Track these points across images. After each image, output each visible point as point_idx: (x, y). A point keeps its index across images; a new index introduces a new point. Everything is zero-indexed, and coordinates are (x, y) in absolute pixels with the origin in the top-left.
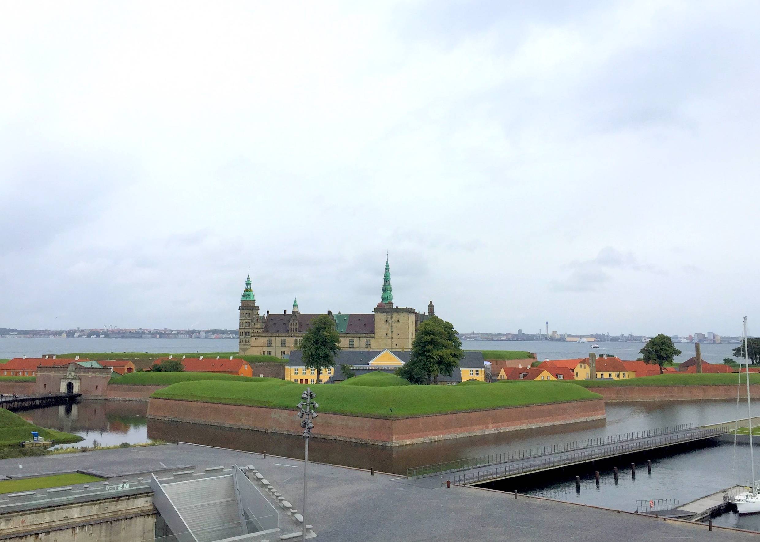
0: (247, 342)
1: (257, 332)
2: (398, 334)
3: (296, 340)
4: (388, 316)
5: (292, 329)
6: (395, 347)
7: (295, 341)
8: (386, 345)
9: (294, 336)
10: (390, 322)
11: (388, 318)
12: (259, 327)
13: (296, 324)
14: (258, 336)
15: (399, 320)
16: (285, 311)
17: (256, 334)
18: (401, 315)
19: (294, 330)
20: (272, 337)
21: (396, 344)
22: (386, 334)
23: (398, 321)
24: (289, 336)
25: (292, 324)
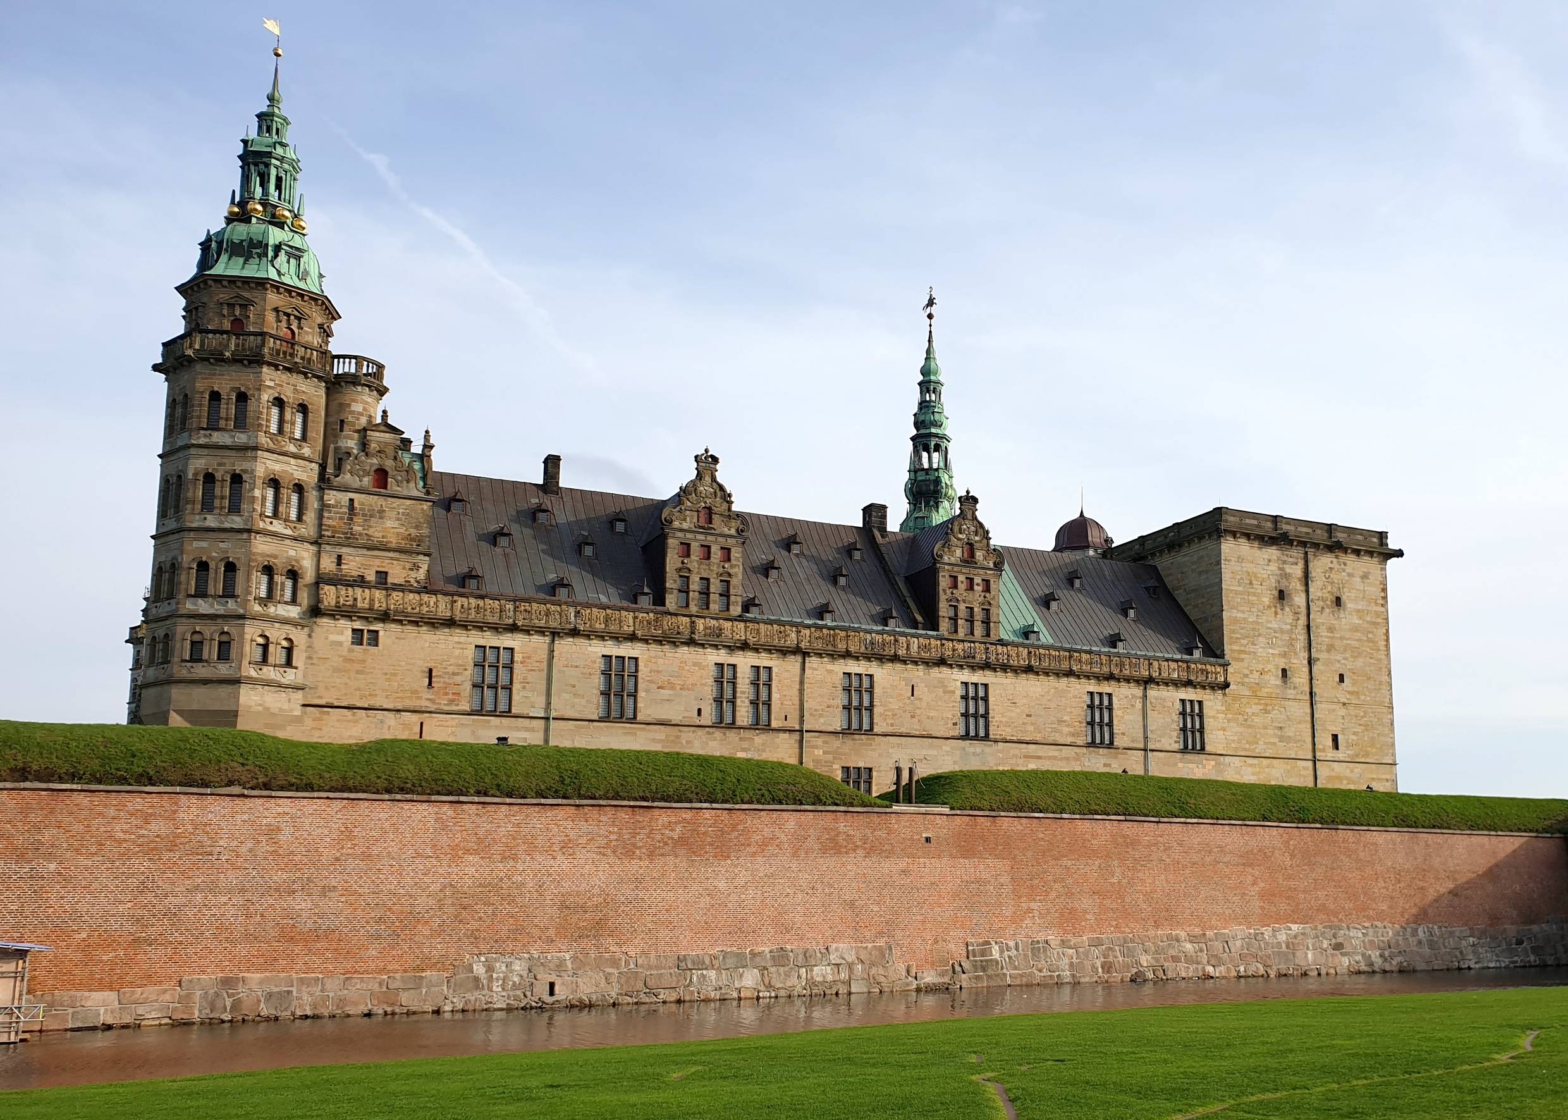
0: (277, 654)
1: (371, 577)
2: (1341, 678)
3: (724, 677)
4: (1288, 569)
5: (695, 585)
6: (1331, 754)
7: (719, 681)
8: (1288, 740)
9: (714, 641)
10: (1299, 600)
11: (1287, 576)
12: (394, 541)
13: (727, 551)
14: (385, 617)
15: (1344, 598)
16: (552, 463)
17: (362, 597)
18: (1349, 570)
19: (706, 593)
20: (513, 628)
21: (1335, 738)
22: (1284, 671)
23: (1338, 601)
24: (670, 640)
25: (695, 546)
